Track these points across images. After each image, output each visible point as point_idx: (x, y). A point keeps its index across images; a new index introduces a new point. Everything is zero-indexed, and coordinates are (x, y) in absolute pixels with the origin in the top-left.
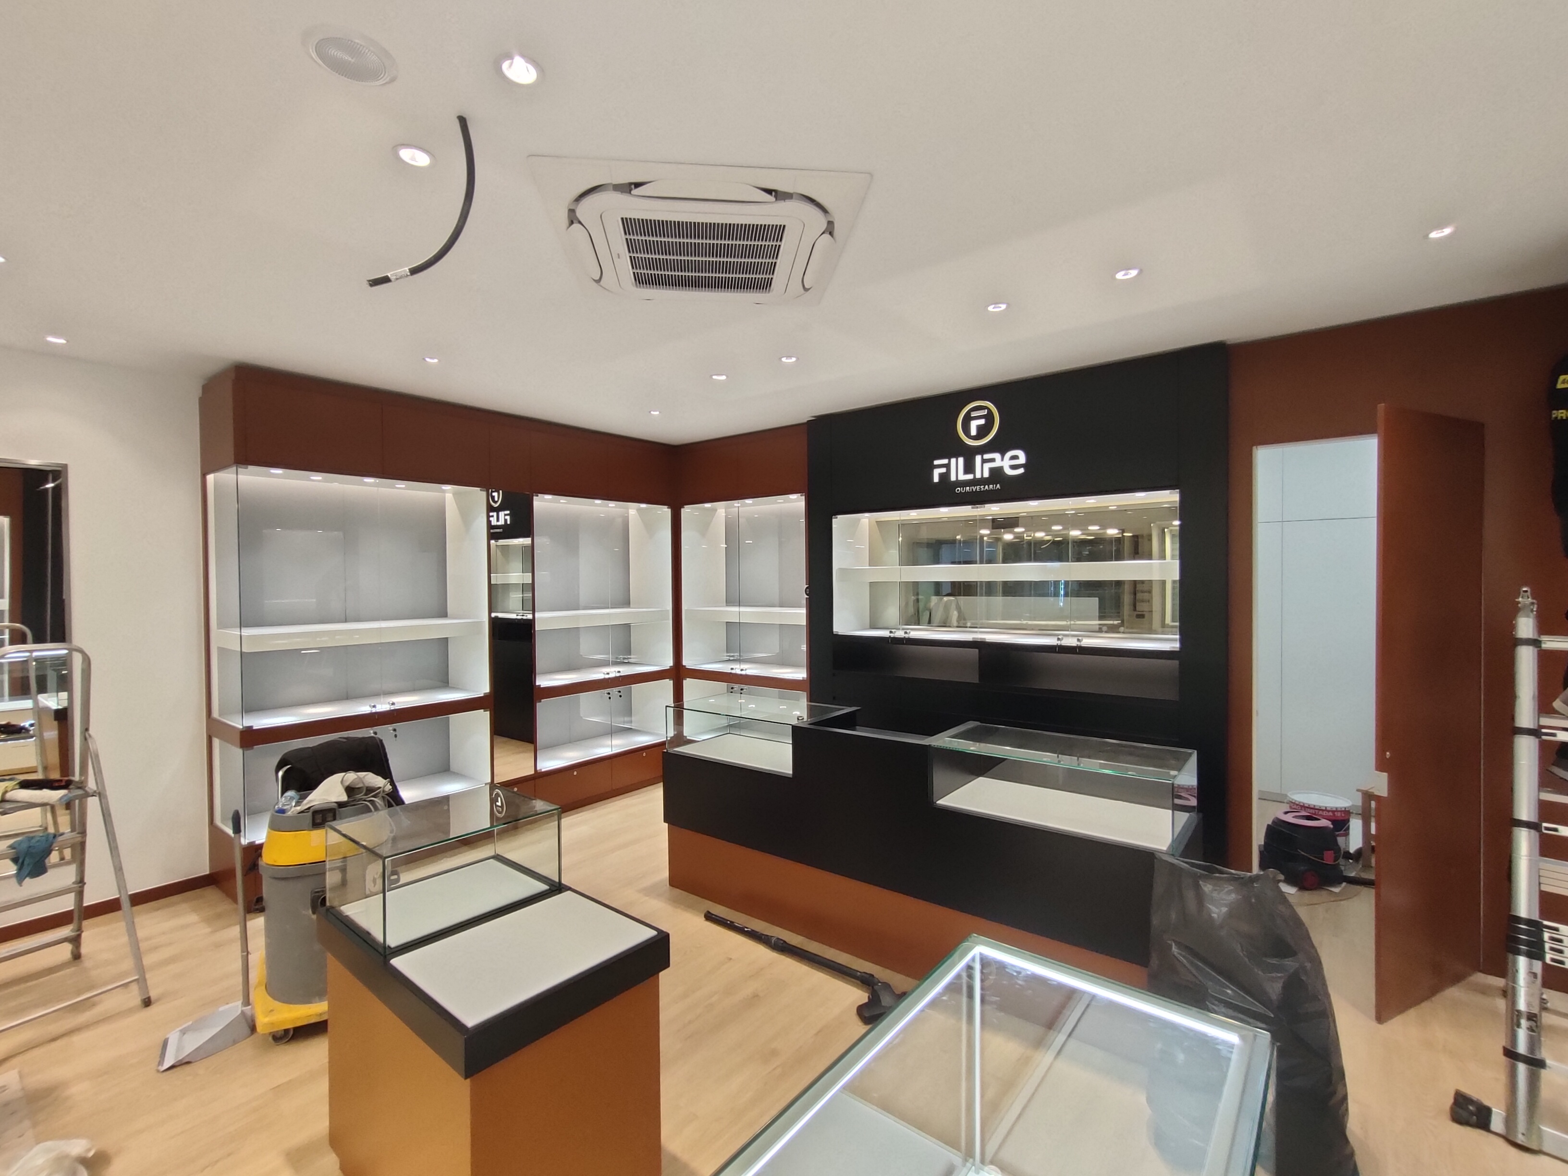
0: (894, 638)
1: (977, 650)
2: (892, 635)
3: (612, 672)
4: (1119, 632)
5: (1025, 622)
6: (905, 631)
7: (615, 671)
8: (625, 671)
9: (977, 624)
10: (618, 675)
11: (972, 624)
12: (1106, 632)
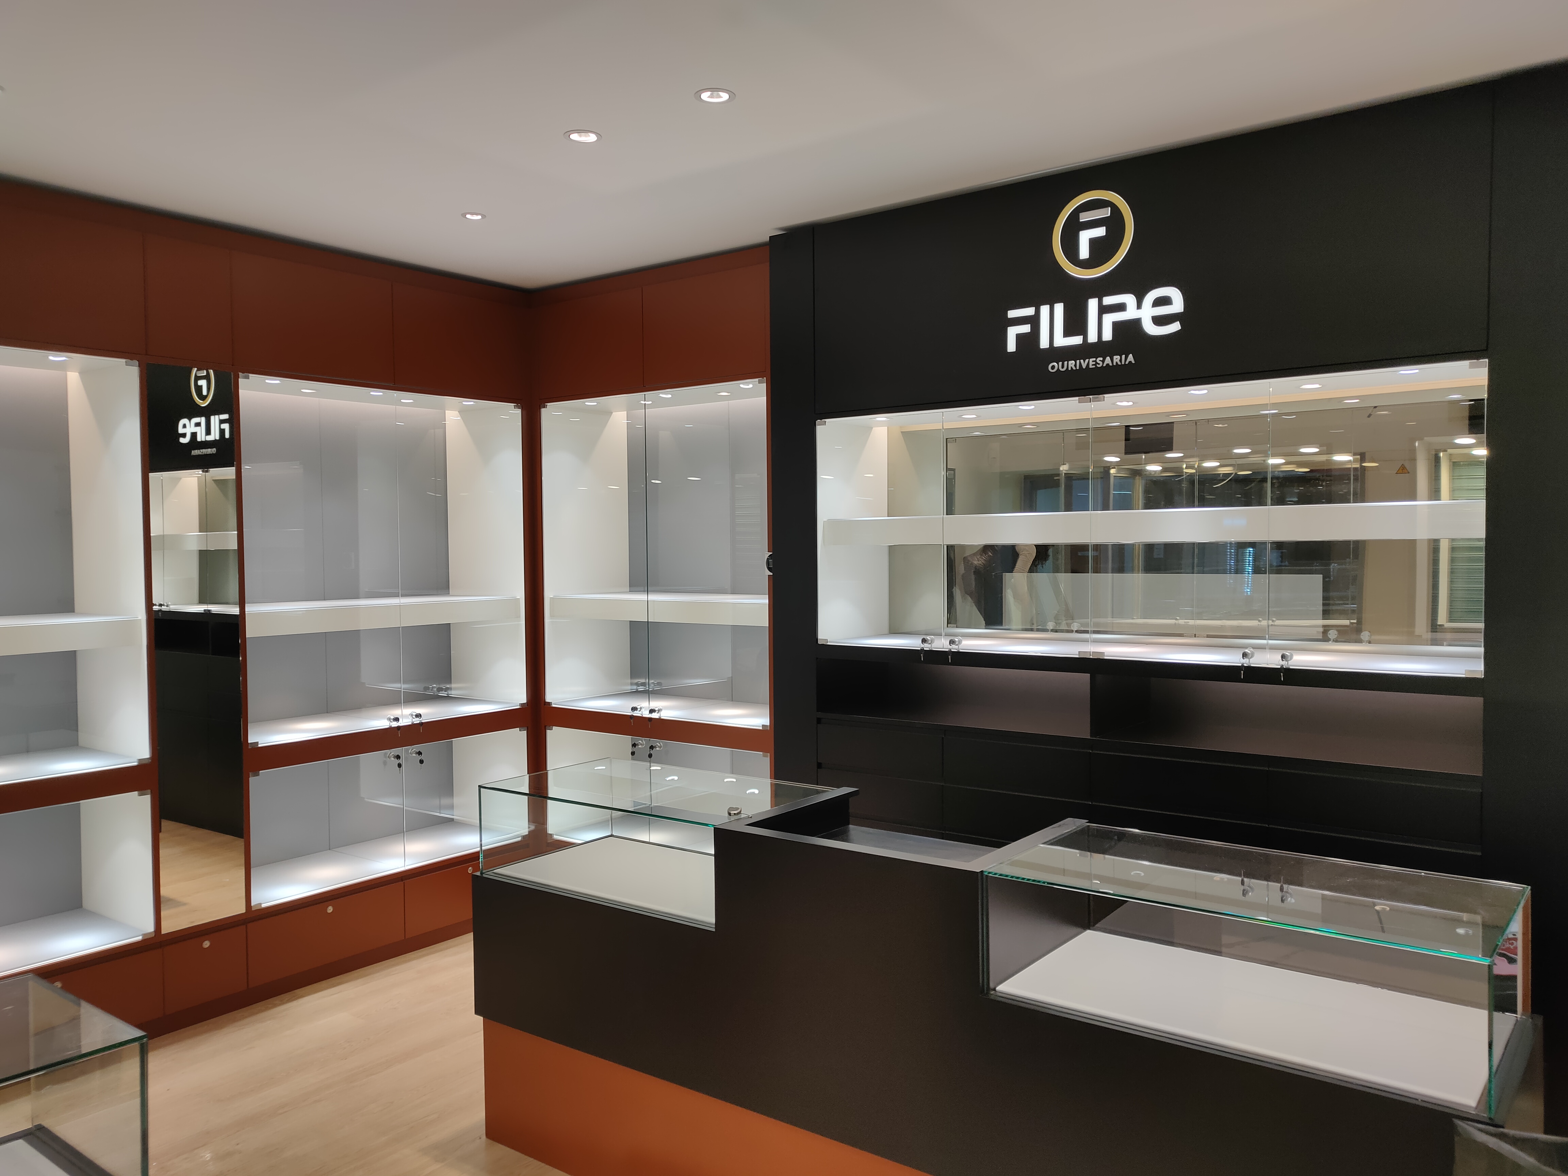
0: (931, 652)
1: (1087, 676)
2: (927, 647)
3: (406, 717)
4: (1359, 641)
5: (1182, 622)
6: (952, 638)
7: (412, 715)
8: (430, 713)
9: (1087, 625)
10: (417, 721)
11: (1082, 625)
12: (1336, 641)
